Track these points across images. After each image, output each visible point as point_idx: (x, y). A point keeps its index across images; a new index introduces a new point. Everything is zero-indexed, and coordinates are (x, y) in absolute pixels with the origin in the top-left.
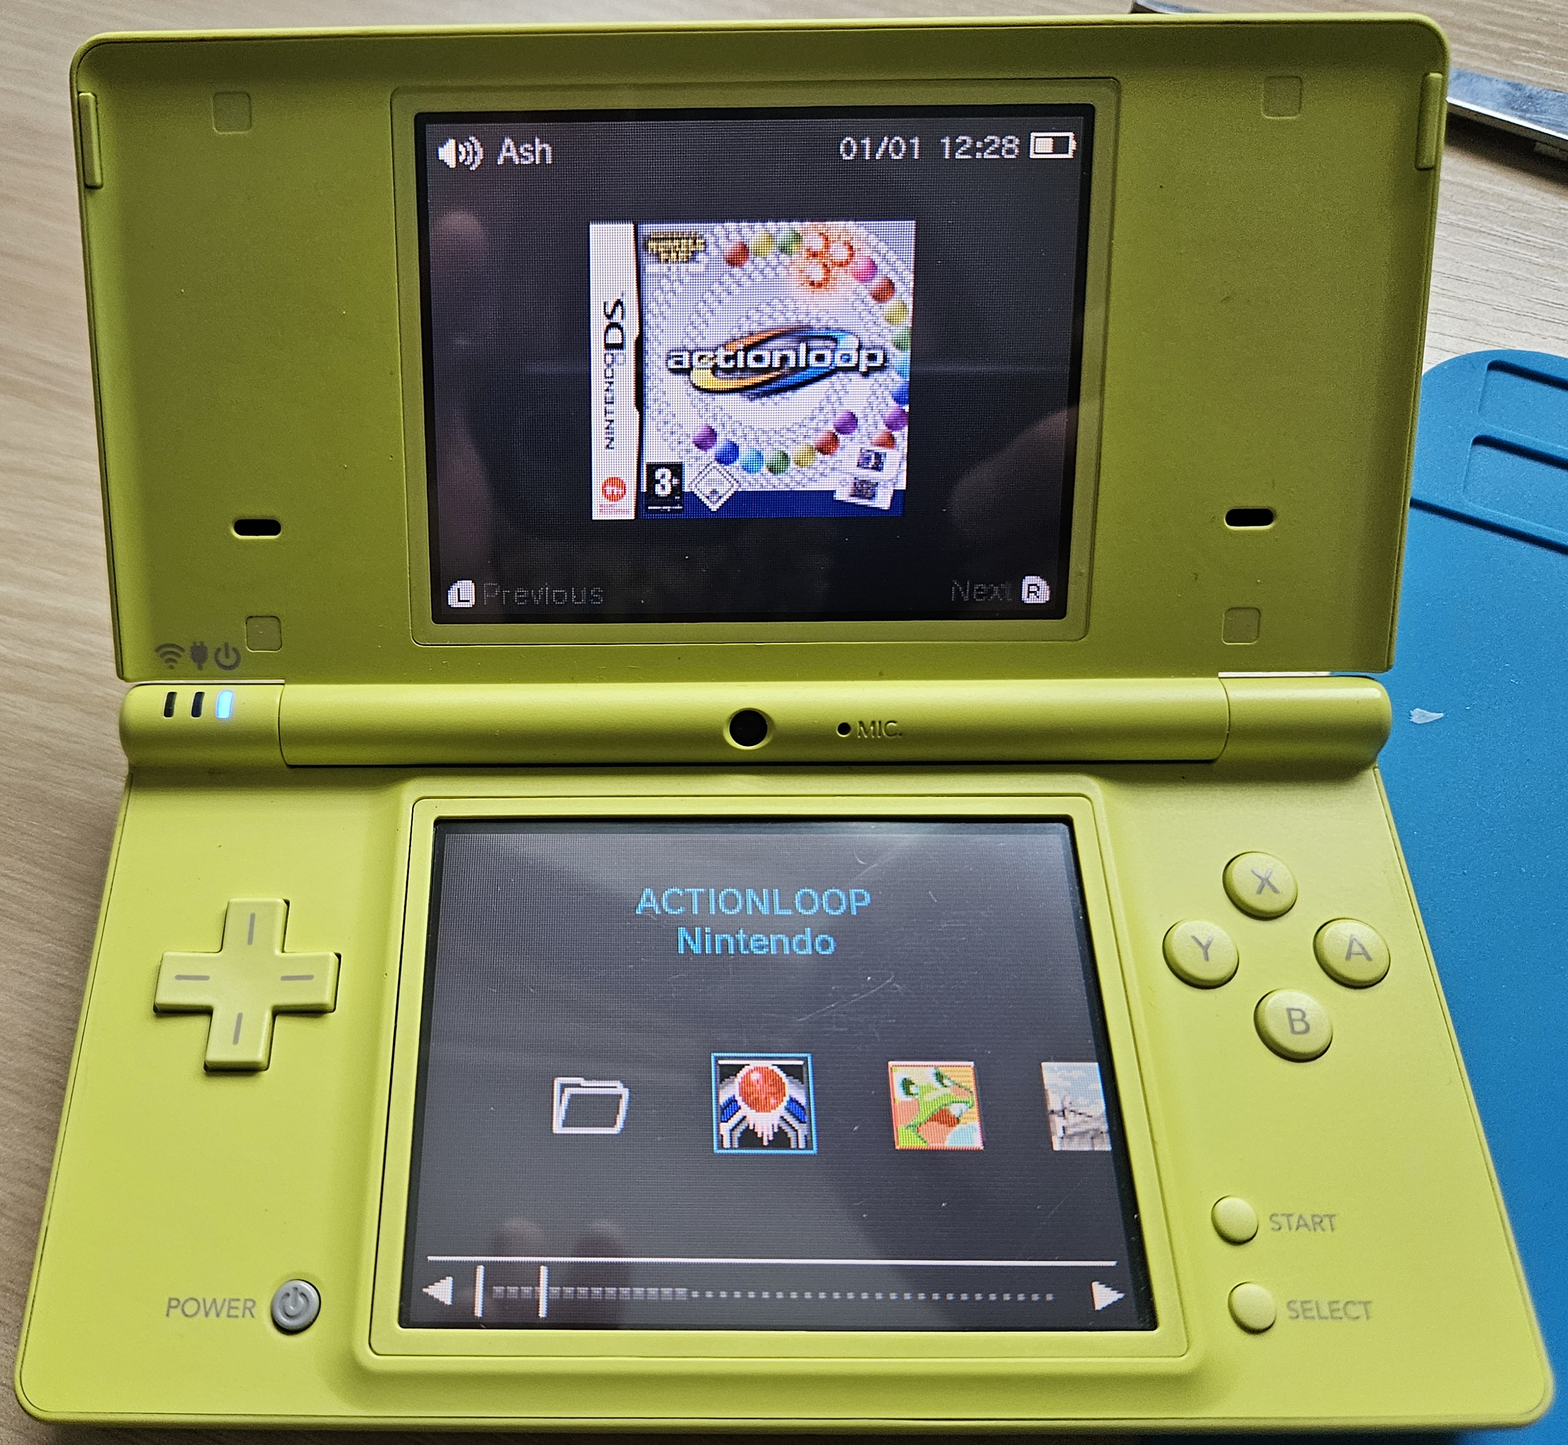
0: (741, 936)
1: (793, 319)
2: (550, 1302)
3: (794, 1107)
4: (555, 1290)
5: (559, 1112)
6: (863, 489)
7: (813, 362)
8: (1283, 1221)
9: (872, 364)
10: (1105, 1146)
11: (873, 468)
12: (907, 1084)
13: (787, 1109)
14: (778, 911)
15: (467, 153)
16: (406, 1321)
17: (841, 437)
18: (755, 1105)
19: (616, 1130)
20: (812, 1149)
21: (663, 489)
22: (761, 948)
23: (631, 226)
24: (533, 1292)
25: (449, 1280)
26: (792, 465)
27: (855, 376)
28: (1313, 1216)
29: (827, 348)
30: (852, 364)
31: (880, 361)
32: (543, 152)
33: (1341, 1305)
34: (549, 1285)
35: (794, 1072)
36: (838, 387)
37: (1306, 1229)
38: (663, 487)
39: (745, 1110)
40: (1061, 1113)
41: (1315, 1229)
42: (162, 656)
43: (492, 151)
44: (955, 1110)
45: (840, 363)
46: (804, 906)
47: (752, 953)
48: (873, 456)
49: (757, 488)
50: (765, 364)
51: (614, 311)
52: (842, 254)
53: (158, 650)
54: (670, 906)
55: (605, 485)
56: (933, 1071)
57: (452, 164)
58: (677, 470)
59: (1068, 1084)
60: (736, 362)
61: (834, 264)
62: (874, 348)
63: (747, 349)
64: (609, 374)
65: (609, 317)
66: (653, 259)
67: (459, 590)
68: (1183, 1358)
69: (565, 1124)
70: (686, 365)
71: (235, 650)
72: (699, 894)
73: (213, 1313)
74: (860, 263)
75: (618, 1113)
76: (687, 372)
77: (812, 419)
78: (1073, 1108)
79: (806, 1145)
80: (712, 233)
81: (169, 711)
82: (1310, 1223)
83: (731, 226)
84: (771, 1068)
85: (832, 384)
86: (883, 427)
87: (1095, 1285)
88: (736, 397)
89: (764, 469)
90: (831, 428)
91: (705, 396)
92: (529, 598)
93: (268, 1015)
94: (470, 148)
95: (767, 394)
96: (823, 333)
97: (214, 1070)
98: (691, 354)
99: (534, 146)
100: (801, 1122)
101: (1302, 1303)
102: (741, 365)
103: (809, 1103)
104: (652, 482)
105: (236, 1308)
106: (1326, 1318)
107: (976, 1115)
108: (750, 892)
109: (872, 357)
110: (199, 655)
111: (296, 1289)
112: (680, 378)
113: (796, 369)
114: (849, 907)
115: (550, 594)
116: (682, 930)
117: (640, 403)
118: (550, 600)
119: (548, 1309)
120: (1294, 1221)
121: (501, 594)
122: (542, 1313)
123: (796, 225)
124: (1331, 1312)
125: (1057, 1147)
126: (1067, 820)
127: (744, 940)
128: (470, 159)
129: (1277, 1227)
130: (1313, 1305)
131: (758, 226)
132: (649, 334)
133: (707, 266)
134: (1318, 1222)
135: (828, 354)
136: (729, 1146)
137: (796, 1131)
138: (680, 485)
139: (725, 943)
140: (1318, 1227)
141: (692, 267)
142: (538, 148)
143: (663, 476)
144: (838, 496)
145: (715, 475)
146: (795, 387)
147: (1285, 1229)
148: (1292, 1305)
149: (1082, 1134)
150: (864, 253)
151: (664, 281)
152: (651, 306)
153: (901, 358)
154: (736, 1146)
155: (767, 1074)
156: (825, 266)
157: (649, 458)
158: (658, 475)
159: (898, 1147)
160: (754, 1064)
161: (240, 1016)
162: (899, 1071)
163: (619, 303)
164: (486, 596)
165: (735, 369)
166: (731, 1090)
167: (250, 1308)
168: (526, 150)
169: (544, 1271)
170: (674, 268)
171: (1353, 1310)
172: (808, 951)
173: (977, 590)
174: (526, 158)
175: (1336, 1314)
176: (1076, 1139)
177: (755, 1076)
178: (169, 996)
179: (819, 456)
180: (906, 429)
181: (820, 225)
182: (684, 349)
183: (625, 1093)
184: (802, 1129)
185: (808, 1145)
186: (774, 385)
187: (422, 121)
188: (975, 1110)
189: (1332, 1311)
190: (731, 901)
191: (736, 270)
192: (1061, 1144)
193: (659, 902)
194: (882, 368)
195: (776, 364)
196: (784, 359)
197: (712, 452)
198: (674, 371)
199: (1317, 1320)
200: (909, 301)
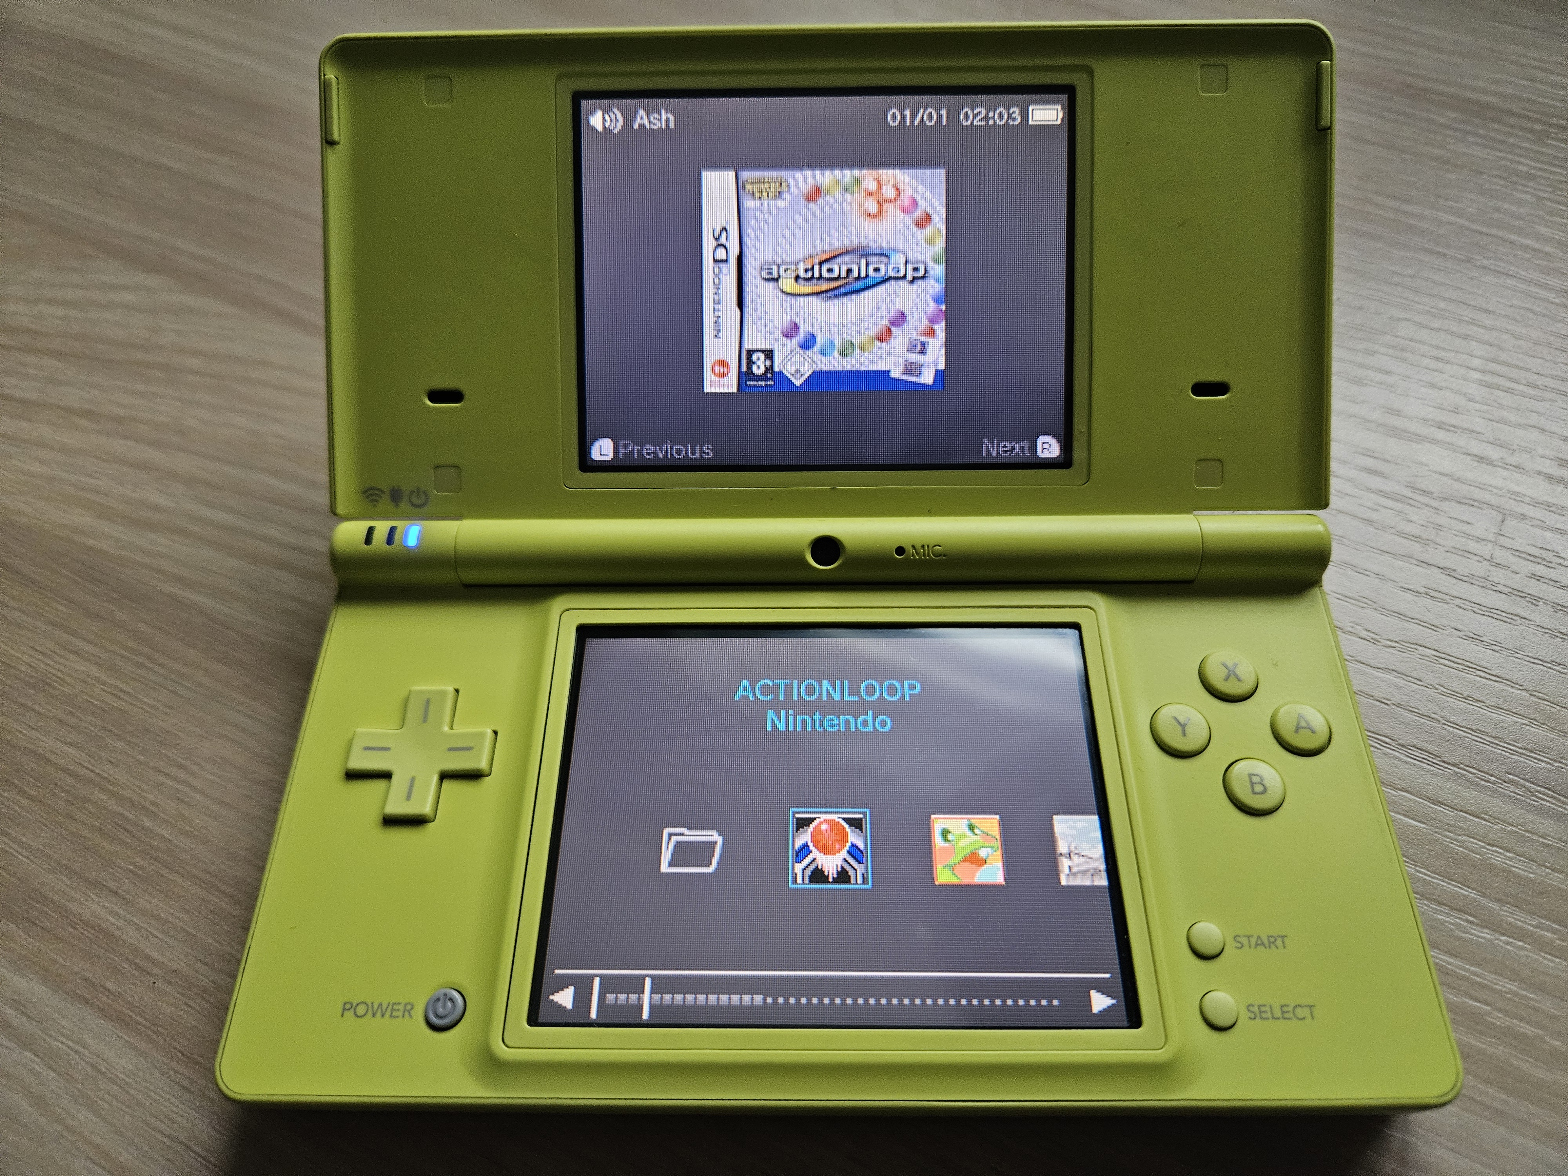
0: (817, 717)
1: (856, 242)
2: (652, 1007)
3: (855, 852)
4: (656, 997)
5: (666, 855)
6: (912, 368)
7: (871, 272)
8: (1245, 941)
9: (916, 275)
10: (1104, 882)
11: (919, 353)
12: (945, 833)
13: (848, 852)
14: (847, 698)
15: (611, 120)
16: (533, 1019)
17: (894, 329)
18: (824, 849)
19: (710, 870)
20: (868, 883)
21: (759, 369)
22: (832, 726)
23: (732, 174)
24: (639, 998)
25: (571, 989)
26: (857, 350)
27: (902, 283)
28: (1269, 937)
29: (881, 262)
30: (901, 274)
31: (921, 273)
32: (668, 121)
33: (1290, 1009)
34: (652, 993)
35: (856, 824)
36: (891, 292)
37: (1262, 947)
38: (759, 367)
39: (815, 853)
40: (1068, 856)
41: (1270, 947)
42: (368, 497)
43: (629, 118)
44: (983, 853)
45: (892, 274)
46: (867, 693)
47: (825, 730)
48: (919, 344)
49: (831, 368)
50: (835, 274)
51: (720, 235)
52: (891, 193)
53: (364, 493)
54: (762, 694)
55: (713, 367)
56: (966, 822)
57: (600, 128)
58: (769, 354)
59: (1074, 832)
60: (813, 273)
61: (885, 200)
62: (918, 262)
63: (821, 264)
64: (717, 281)
65: (716, 239)
66: (750, 197)
67: (601, 447)
68: (1160, 1051)
69: (671, 865)
70: (775, 275)
71: (425, 492)
72: (785, 685)
73: (379, 1014)
74: (905, 199)
75: (713, 856)
76: (776, 280)
77: (872, 316)
78: (1076, 852)
79: (863, 881)
80: (794, 178)
81: (368, 540)
82: (1266, 942)
83: (808, 173)
84: (837, 820)
85: (886, 289)
86: (925, 322)
87: (1093, 993)
88: (813, 300)
89: (836, 354)
90: (886, 322)
91: (789, 298)
92: (655, 453)
93: (435, 778)
94: (613, 117)
95: (837, 296)
96: (878, 251)
97: (391, 821)
98: (779, 267)
99: (660, 115)
100: (859, 863)
101: (1260, 1006)
102: (817, 275)
103: (866, 848)
104: (750, 362)
105: (398, 1010)
106: (1278, 1018)
107: (1000, 858)
108: (825, 683)
109: (916, 269)
110: (396, 496)
111: (445, 995)
112: (771, 285)
113: (859, 278)
114: (903, 695)
115: (672, 449)
116: (771, 714)
117: (740, 304)
118: (672, 455)
119: (650, 1012)
120: (1253, 941)
121: (633, 450)
122: (645, 1015)
123: (856, 172)
124: (1283, 1014)
125: (1064, 882)
126: (1076, 626)
127: (820, 720)
128: (613, 125)
129: (1240, 945)
130: (1267, 1008)
131: (828, 173)
132: (746, 251)
133: (790, 203)
134: (1272, 942)
135: (882, 267)
136: (801, 882)
137: (855, 870)
138: (772, 366)
139: (804, 722)
140: (1272, 946)
141: (780, 203)
142: (664, 117)
143: (758, 359)
144: (893, 375)
145: (798, 358)
146: (858, 291)
147: (1246, 947)
148: (1251, 1008)
149: (1084, 872)
150: (907, 193)
151: (758, 214)
152: (749, 232)
153: (939, 270)
154: (807, 882)
155: (832, 824)
156: (879, 202)
157: (748, 345)
158: (754, 357)
159: (936, 883)
160: (824, 817)
161: (413, 780)
162: (939, 822)
163: (724, 229)
164: (622, 451)
165: (812, 277)
166: (804, 837)
167: (408, 1010)
168: (655, 118)
169: (648, 982)
170: (765, 203)
171: (1300, 1012)
172: (870, 728)
173: (1003, 447)
174: (655, 124)
175: (1286, 1015)
176: (1079, 876)
177: (824, 827)
178: (358, 763)
179: (878, 343)
180: (943, 324)
181: (874, 172)
182: (774, 262)
183: (720, 840)
184: (860, 869)
185: (865, 881)
186: (842, 290)
187: (578, 97)
188: (999, 853)
189: (1283, 1012)
190: (810, 690)
191: (811, 205)
192: (1067, 880)
193: (753, 690)
194: (923, 277)
195: (844, 274)
196: (849, 271)
197: (795, 341)
198: (767, 280)
199: (1271, 1020)
200: (943, 228)
